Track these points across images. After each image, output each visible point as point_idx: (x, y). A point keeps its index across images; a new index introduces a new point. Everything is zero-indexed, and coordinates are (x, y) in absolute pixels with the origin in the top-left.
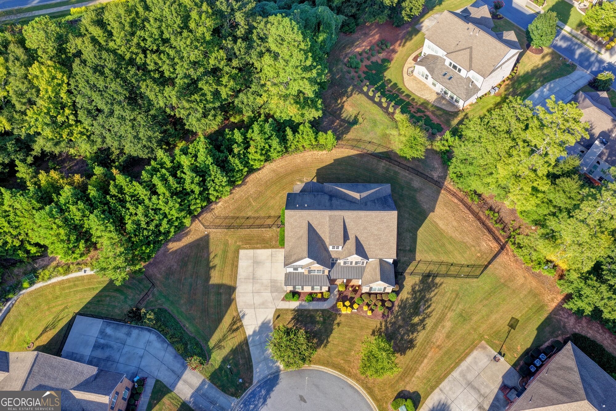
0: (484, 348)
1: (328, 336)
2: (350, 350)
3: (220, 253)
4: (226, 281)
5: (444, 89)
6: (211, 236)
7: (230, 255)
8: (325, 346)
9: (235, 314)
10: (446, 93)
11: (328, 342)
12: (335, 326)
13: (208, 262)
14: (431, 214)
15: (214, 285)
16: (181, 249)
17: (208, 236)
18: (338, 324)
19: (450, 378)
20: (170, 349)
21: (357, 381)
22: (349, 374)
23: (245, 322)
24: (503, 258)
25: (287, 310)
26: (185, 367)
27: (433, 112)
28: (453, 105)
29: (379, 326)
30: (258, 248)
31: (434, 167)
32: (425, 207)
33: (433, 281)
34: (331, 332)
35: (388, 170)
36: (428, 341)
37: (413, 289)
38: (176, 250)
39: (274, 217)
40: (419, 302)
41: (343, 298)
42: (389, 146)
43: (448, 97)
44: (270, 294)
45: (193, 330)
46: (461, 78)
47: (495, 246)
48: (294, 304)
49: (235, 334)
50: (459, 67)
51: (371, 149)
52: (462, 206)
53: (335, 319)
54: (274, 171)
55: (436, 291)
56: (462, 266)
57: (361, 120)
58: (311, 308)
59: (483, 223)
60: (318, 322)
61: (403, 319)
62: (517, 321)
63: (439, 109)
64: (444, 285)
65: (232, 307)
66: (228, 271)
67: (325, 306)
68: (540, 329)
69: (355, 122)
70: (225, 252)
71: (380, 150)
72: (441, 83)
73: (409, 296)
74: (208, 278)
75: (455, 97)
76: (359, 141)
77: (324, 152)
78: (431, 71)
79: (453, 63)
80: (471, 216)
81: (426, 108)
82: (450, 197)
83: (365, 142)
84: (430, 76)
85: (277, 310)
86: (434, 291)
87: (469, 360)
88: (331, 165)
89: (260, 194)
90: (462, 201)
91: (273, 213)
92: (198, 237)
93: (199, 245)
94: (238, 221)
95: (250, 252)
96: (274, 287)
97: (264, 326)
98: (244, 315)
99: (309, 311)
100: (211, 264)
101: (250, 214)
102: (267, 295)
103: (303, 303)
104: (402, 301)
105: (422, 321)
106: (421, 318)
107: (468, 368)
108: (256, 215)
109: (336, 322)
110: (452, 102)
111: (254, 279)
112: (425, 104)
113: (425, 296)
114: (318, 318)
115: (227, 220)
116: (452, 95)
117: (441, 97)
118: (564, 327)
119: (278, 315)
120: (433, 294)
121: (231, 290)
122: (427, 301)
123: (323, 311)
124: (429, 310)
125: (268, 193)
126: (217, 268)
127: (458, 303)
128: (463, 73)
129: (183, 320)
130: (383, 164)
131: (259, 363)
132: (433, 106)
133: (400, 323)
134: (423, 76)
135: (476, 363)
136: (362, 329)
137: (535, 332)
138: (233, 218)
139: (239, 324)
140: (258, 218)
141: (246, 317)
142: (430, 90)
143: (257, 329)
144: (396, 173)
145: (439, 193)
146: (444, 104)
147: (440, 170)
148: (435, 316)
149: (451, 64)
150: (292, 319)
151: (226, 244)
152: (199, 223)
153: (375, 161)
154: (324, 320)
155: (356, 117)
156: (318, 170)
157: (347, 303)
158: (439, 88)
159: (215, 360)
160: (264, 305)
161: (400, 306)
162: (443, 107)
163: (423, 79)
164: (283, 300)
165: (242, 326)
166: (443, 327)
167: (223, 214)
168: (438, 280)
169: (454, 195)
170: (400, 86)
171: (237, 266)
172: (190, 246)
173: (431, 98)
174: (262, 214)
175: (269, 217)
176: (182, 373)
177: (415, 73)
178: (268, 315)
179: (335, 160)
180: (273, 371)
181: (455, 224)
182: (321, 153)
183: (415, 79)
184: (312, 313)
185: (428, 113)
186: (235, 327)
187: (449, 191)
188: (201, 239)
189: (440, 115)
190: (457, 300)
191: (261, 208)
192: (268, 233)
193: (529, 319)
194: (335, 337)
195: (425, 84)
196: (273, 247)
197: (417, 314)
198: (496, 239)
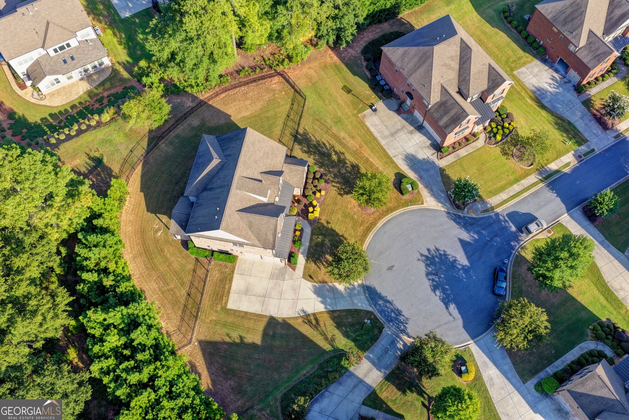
0: (364, 116)
1: (337, 235)
2: (353, 218)
3: (225, 330)
4: (261, 326)
6: (202, 338)
7: (230, 319)
8: (345, 239)
9: (300, 320)
11: (343, 236)
12: (329, 226)
13: (234, 344)
14: (232, 118)
15: (263, 341)
16: (211, 373)
17: (200, 342)
18: (328, 223)
19: (386, 147)
20: (331, 389)
21: (380, 218)
22: (373, 224)
23: (310, 311)
25: (305, 267)
26: (352, 375)
29: (335, 188)
30: (230, 288)
31: (180, 103)
32: (223, 121)
33: (300, 135)
34: (334, 231)
35: (171, 143)
36: (355, 153)
37: (306, 152)
38: (212, 380)
39: (196, 265)
40: (319, 151)
41: (304, 213)
42: (142, 133)
43: (91, 71)
44: (286, 282)
45: (311, 366)
47: (277, 79)
48: (301, 260)
49: (322, 324)
50: (64, 44)
51: (140, 151)
52: (231, 92)
53: (322, 224)
54: (134, 258)
55: (310, 135)
56: (291, 109)
57: (97, 155)
58: (307, 244)
59: (254, 81)
60: (323, 241)
61: (333, 167)
62: (345, 86)
64: (306, 128)
65: (292, 322)
66: (251, 324)
67: (308, 230)
68: (355, 73)
69: (98, 161)
70: (225, 325)
71: (145, 144)
72: (74, 68)
73: (312, 157)
74: (253, 346)
75: (96, 63)
76: (125, 161)
77: (128, 199)
78: (54, 72)
79: (57, 47)
80: (243, 88)
82: (218, 98)
83: (129, 156)
84: (60, 77)
85: (304, 277)
86: (310, 137)
87: (372, 129)
88: (146, 196)
89: (162, 278)
90: (225, 90)
91: (191, 266)
92: (200, 354)
93: (210, 354)
94: (189, 306)
95: (233, 297)
96: (278, 275)
97: (318, 292)
98: (303, 311)
99: (310, 247)
100: (238, 341)
101: (184, 292)
102: (287, 285)
103: (301, 250)
104: (315, 164)
105: (336, 153)
106: (333, 153)
107: (379, 132)
108: (188, 284)
109: (325, 224)
110: (99, 70)
111: (264, 296)
113: (314, 145)
114: (319, 240)
115: (186, 318)
118: (355, 57)
119: (309, 276)
120: (313, 138)
121: (272, 322)
122: (319, 145)
123: (313, 234)
124: (327, 145)
125: (163, 268)
126: (244, 335)
127: (325, 121)
128: (74, 43)
129: (298, 376)
130: (162, 145)
131: (353, 302)
133: (335, 170)
134: (53, 84)
135: (376, 126)
136: (335, 203)
137: (357, 77)
138: (184, 311)
139: (312, 318)
140: (192, 283)
141: (305, 309)
143: (320, 299)
144: (177, 136)
145: (210, 106)
147: (184, 99)
148: (333, 142)
149: (56, 51)
150: (315, 264)
151: (216, 323)
152: (183, 350)
153: (156, 152)
154: (321, 234)
155: (90, 158)
156: (148, 211)
157: (311, 209)
159: (346, 345)
160: (296, 290)
161: (320, 167)
164: (294, 269)
165: (314, 314)
166: (344, 138)
167: (176, 321)
168: (301, 131)
169: (217, 94)
170: (56, 111)
171: (246, 313)
172: (209, 364)
174: (187, 279)
175: (194, 271)
176: (357, 378)
177: (44, 91)
178: (307, 286)
179: (142, 190)
180: (362, 291)
181: (248, 102)
182: (127, 203)
183: (52, 95)
184: (313, 244)
186: (314, 322)
187: (211, 98)
188: (204, 350)
190: (322, 121)
191: (180, 278)
192: (215, 275)
193: (345, 78)
194: (339, 229)
195: (64, 88)
196: (233, 272)
197: (329, 155)
198: (271, 76)
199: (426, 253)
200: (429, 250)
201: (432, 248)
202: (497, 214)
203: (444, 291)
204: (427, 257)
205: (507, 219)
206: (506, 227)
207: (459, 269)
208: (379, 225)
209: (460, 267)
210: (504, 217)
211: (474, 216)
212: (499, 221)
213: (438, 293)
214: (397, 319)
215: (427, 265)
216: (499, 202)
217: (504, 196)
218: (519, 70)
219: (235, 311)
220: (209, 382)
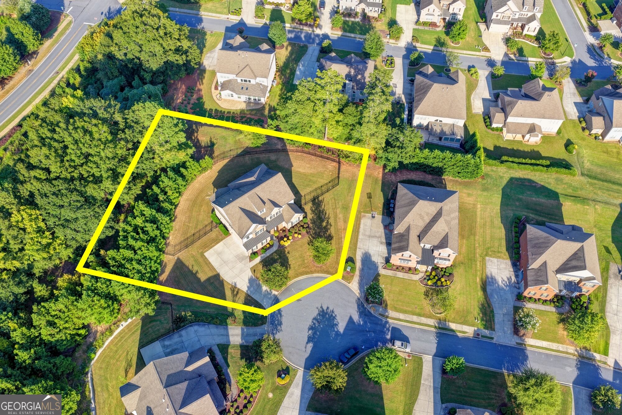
0: (365, 216)
1: (288, 262)
2: (304, 260)
3: (194, 263)
4: (210, 274)
5: (248, 97)
6: (181, 258)
7: (201, 260)
8: (290, 268)
9: (230, 286)
10: (249, 99)
11: (290, 265)
12: (288, 255)
13: (191, 272)
14: (293, 168)
15: (205, 281)
16: (169, 276)
17: (178, 259)
18: (288, 253)
19: (359, 240)
20: (211, 326)
21: (318, 272)
22: (312, 272)
23: (238, 286)
24: (343, 168)
25: (256, 265)
26: (227, 329)
27: (250, 114)
28: (258, 104)
29: (309, 239)
30: (213, 246)
31: (275, 143)
32: (287, 166)
33: (318, 200)
34: (288, 259)
35: (252, 160)
36: (337, 230)
37: (312, 210)
38: (167, 279)
39: (209, 224)
40: (319, 215)
41: (281, 238)
42: (243, 146)
43: (252, 100)
44: (240, 264)
45: (214, 310)
46: (253, 85)
47: (335, 164)
48: (258, 259)
49: (238, 296)
50: (248, 79)
51: (234, 153)
52: (305, 155)
53: (285, 251)
54: (187, 200)
55: (323, 204)
56: (327, 184)
57: (215, 141)
58: (268, 255)
59: (322, 157)
60: (277, 259)
61: (318, 228)
62: (370, 193)
63: (252, 110)
64: (325, 199)
65: (225, 284)
66: (206, 269)
67: (275, 249)
68: (383, 190)
69: (213, 144)
70: (196, 260)
71: (240, 151)
72: (244, 94)
73: (313, 215)
74: (199, 280)
75: (257, 98)
76: (224, 153)
77: (209, 171)
78: (233, 90)
79: (243, 79)
80: (313, 157)
81: (245, 114)
82: (295, 153)
83: (227, 152)
84: (234, 94)
85: (251, 269)
87: (362, 226)
88: (218, 176)
89: (190, 218)
90: (303, 152)
91: (206, 223)
92: (173, 263)
93: (177, 267)
94: (189, 240)
95: (211, 251)
96: (241, 258)
97: (251, 281)
98: (235, 284)
99: (268, 257)
100: (194, 272)
101: (193, 232)
102: (240, 265)
103: (262, 255)
104: (311, 220)
105: (328, 222)
106: (326, 221)
107: (364, 230)
108: (198, 230)
109: (286, 253)
110: (257, 102)
111: (225, 262)
112: (242, 111)
113: (320, 210)
114: (276, 257)
115: (183, 244)
116: (254, 98)
117: (248, 103)
118: (392, 182)
119: (254, 270)
120: (323, 206)
121: (217, 277)
122: (323, 212)
123: (275, 252)
124: (327, 215)
125: (194, 214)
126: (199, 272)
127: (338, 203)
128: (253, 82)
129: (204, 310)
130: (247, 158)
131: (263, 300)
132: (247, 110)
133: (318, 231)
134: (229, 96)
135: (366, 225)
136: (301, 246)
137: (382, 193)
138: (185, 240)
139: (236, 290)
140: (200, 230)
141: (237, 284)
142: (239, 102)
143: (248, 285)
144: (258, 158)
145: (288, 155)
146: (253, 106)
147: (280, 143)
148: (332, 216)
149: (242, 80)
150: (263, 267)
151: (193, 256)
152: (168, 256)
153: (241, 159)
154: (280, 256)
155: (211, 141)
156: (212, 184)
157: (285, 239)
158: (244, 98)
159: (239, 315)
160: (242, 271)
161: (312, 223)
162: (254, 108)
163: (231, 98)
164: (250, 261)
165: (239, 289)
166: (339, 218)
167: (177, 241)
168: (320, 198)
169: (297, 151)
170: (220, 109)
171: (210, 263)
172: (173, 271)
173: (243, 106)
174: (200, 227)
175: (206, 226)
176: (228, 333)
177: (223, 97)
178: (249, 274)
179: (219, 172)
180: (273, 298)
181: (308, 165)
182: (207, 173)
183: (225, 100)
184: (271, 257)
185: (248, 116)
186: (235, 293)
187: (293, 151)
188: (176, 263)
189: (256, 113)
190: (337, 202)
191: (197, 224)
192: (213, 234)
193: (375, 189)
194: (292, 260)
195: (233, 101)
196: (222, 240)
197: (323, 221)
198: (334, 161)
199: (325, 308)
200: (328, 308)
201: (331, 308)
202: (387, 322)
203: (315, 333)
204: (323, 310)
205: (390, 329)
206: (385, 333)
207: (334, 331)
208: (315, 275)
209: (336, 330)
210: (389, 327)
211: (372, 312)
212: (384, 326)
213: (310, 332)
214: (276, 326)
215: (319, 314)
216: (395, 317)
217: (402, 316)
218: (491, 259)
219: (206, 258)
220: (165, 278)
